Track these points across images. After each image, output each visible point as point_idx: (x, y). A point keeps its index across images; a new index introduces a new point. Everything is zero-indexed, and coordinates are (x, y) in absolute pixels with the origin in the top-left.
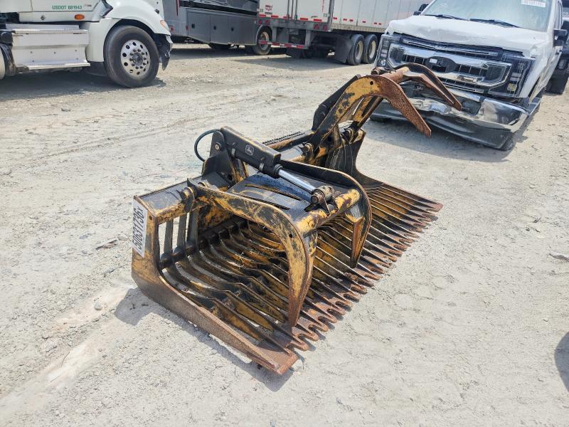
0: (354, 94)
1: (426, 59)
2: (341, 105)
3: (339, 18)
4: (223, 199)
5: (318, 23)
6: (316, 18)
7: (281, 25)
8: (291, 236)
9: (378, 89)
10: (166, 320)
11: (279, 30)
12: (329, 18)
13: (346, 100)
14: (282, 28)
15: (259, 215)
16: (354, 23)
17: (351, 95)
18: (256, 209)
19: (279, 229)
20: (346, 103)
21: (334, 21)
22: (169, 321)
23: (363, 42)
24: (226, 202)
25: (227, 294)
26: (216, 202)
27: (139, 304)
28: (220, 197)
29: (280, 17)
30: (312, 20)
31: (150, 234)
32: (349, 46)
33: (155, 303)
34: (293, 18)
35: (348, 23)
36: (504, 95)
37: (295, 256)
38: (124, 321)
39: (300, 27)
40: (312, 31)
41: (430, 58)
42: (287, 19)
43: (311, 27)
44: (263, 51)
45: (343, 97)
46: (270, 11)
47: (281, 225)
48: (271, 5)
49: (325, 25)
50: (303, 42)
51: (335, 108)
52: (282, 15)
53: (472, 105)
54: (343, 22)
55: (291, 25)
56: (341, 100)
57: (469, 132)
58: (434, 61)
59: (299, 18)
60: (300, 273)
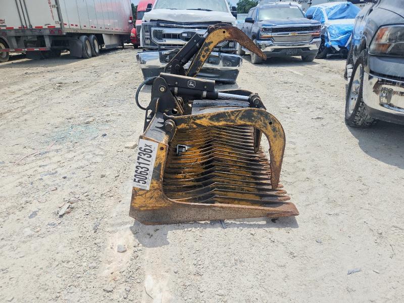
0: (212, 42)
1: (179, 35)
2: (203, 52)
3: (68, 24)
4: (204, 119)
5: (52, 29)
6: (49, 26)
7: (18, 35)
8: (270, 123)
9: (229, 35)
10: (186, 230)
11: (18, 38)
12: (61, 24)
13: (207, 48)
14: (19, 37)
15: (241, 119)
16: (78, 27)
17: (209, 43)
18: (238, 115)
19: (260, 123)
20: (208, 50)
21: (65, 26)
22: (189, 229)
23: (89, 41)
24: (207, 120)
25: (215, 192)
26: (196, 124)
27: (152, 232)
28: (200, 118)
29: (15, 28)
30: (46, 27)
31: (160, 164)
32: (81, 45)
33: (162, 226)
34: (29, 27)
35: (74, 27)
36: (229, 49)
37: (275, 137)
38: (157, 246)
39: (37, 33)
40: (49, 36)
41: (182, 33)
42: (23, 29)
43: (48, 32)
44: (3, 59)
45: (204, 46)
46: (4, 24)
47: (262, 118)
48: (3, 19)
49: (60, 30)
50: (44, 45)
51: (199, 55)
52: (17, 25)
53: (215, 59)
54: (71, 27)
55: (28, 33)
56: (203, 49)
57: (217, 76)
58: (185, 35)
59: (34, 27)
60: (280, 147)
